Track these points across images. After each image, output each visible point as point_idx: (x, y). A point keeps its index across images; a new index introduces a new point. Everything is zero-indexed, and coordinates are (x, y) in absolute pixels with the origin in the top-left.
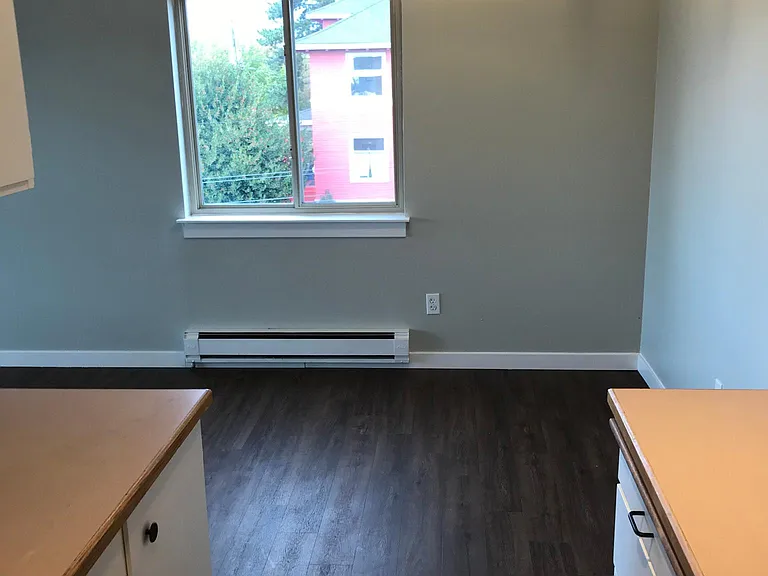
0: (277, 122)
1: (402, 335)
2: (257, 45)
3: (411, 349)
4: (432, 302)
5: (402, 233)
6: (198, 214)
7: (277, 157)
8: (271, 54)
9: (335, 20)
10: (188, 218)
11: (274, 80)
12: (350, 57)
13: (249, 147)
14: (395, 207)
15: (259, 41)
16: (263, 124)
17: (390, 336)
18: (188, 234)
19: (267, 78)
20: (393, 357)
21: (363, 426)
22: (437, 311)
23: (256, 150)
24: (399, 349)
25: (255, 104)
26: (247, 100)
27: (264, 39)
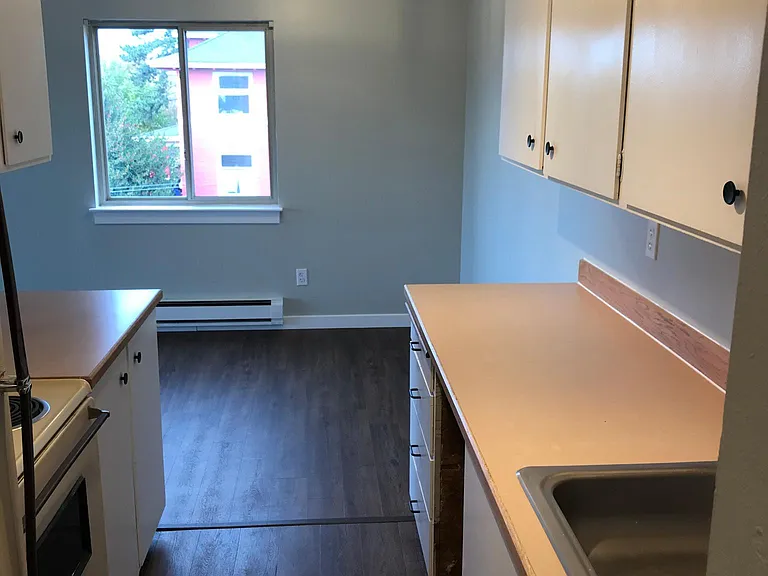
0: (144, 137)
1: (278, 303)
2: (120, 61)
3: (285, 313)
4: (301, 275)
5: (276, 220)
6: (105, 205)
7: (144, 172)
8: (134, 71)
9: (202, 39)
10: (98, 208)
11: (137, 96)
12: (216, 76)
13: (117, 162)
14: (271, 200)
15: (123, 57)
16: (129, 139)
17: (268, 303)
18: (98, 220)
19: (129, 95)
20: (270, 320)
21: (248, 365)
22: (306, 283)
23: (123, 164)
24: (275, 314)
25: (122, 119)
26: (114, 115)
27: (127, 54)
